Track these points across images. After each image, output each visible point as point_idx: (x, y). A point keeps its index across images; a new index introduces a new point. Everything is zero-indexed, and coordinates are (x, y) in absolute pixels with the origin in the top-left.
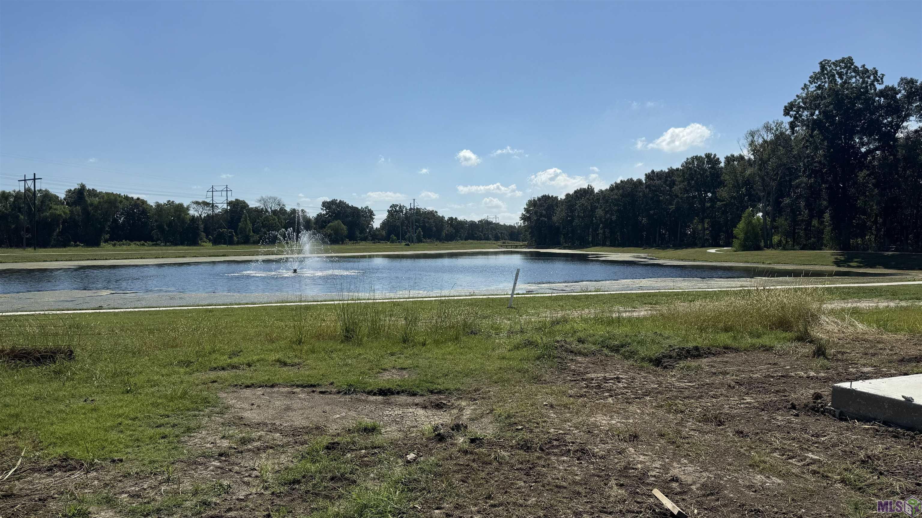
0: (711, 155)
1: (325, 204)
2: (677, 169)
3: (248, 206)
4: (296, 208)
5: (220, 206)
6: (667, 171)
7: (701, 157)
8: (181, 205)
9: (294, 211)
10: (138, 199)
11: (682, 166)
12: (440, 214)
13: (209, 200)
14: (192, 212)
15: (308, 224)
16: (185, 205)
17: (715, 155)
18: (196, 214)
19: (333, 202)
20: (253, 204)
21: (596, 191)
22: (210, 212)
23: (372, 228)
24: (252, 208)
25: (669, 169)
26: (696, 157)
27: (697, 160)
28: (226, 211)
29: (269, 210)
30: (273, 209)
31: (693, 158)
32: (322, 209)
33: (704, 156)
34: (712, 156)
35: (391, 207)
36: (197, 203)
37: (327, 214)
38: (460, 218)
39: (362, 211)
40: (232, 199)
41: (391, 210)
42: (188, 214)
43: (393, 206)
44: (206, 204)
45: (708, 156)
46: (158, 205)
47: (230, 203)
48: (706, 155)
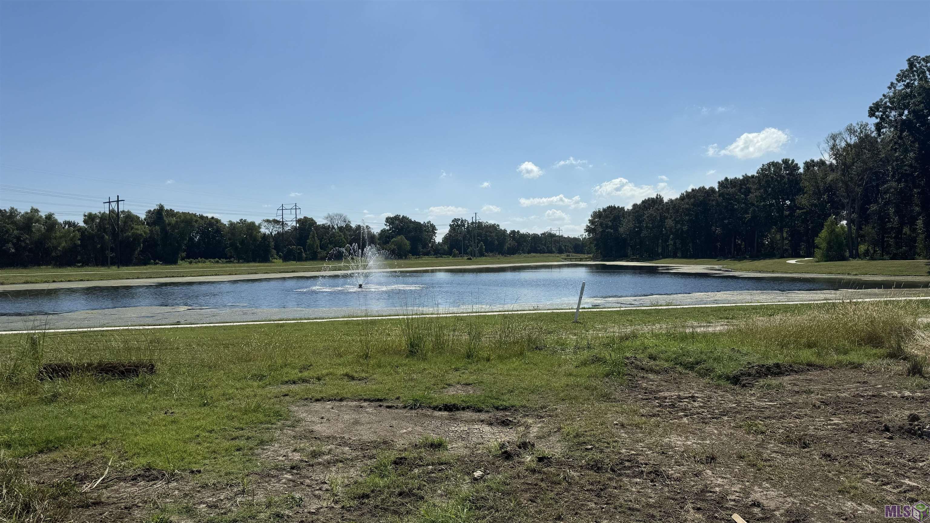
0: (789, 160)
1: (389, 220)
2: (753, 177)
3: (316, 223)
4: (361, 224)
5: (289, 223)
6: (741, 178)
7: (777, 163)
8: (253, 224)
9: (359, 227)
10: (213, 218)
11: (757, 173)
12: (502, 227)
13: (279, 218)
14: (263, 230)
15: (372, 239)
16: (257, 224)
17: (793, 161)
18: (268, 232)
19: (397, 218)
20: (320, 221)
21: (666, 200)
22: (281, 230)
23: (435, 242)
24: (319, 225)
25: (743, 176)
26: (773, 163)
27: (773, 166)
28: (295, 228)
29: (336, 227)
30: (339, 225)
31: (769, 165)
32: (386, 225)
33: (780, 162)
34: (790, 162)
35: (453, 221)
36: (268, 221)
37: (390, 230)
38: (523, 231)
39: (424, 225)
40: (301, 217)
41: (453, 225)
42: (260, 232)
43: (455, 220)
44: (276, 222)
45: (785, 162)
46: (231, 224)
47: (298, 221)
48: (783, 161)
